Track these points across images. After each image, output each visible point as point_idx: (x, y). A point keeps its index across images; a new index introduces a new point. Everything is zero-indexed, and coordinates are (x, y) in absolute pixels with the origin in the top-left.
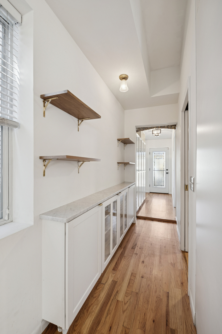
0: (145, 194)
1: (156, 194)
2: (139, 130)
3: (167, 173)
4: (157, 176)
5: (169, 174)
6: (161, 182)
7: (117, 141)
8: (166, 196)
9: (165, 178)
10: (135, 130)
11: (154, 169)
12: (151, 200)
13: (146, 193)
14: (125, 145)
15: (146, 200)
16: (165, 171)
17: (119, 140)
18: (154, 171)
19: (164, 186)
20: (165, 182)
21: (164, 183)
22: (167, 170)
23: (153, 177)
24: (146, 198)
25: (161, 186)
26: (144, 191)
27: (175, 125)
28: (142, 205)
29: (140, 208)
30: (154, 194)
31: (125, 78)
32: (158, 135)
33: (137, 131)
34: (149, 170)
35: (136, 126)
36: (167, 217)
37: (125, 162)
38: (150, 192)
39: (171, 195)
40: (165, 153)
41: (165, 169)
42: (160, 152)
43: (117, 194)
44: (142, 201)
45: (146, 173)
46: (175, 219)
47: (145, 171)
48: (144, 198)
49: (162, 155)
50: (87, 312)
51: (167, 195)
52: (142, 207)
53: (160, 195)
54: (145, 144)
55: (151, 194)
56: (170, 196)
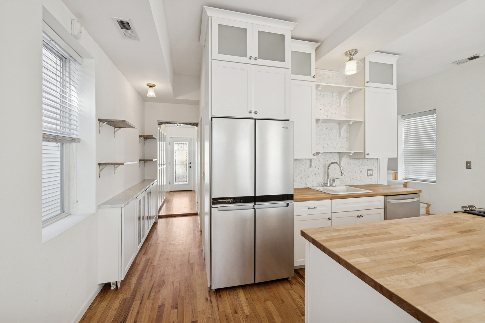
0: (165, 194)
1: (178, 193)
2: (160, 123)
3: (190, 167)
4: (180, 170)
5: (193, 168)
6: (184, 177)
7: (139, 137)
8: (189, 193)
9: (188, 173)
10: (157, 123)
11: (175, 162)
12: (172, 199)
13: (167, 192)
14: (145, 139)
15: (166, 200)
16: (188, 165)
17: (140, 136)
18: (175, 165)
19: (186, 182)
20: (188, 177)
21: (186, 179)
22: (190, 163)
23: (175, 171)
24: (166, 198)
25: (183, 182)
26: (164, 190)
27: (197, 124)
28: (163, 205)
29: (160, 209)
30: (175, 193)
31: (152, 86)
32: (181, 126)
33: (159, 124)
34: (170, 163)
35: (158, 121)
36: (190, 211)
37: (146, 159)
38: (170, 191)
39: (195, 191)
40: (188, 143)
41: (188, 162)
42: (182, 143)
43: (145, 191)
44: (163, 201)
45: (167, 168)
46: (197, 211)
47: (165, 166)
48: (165, 198)
49: (185, 146)
50: (131, 277)
51: (191, 192)
52: (162, 207)
53: (182, 193)
54: (165, 134)
55: (172, 193)
56: (193, 192)
